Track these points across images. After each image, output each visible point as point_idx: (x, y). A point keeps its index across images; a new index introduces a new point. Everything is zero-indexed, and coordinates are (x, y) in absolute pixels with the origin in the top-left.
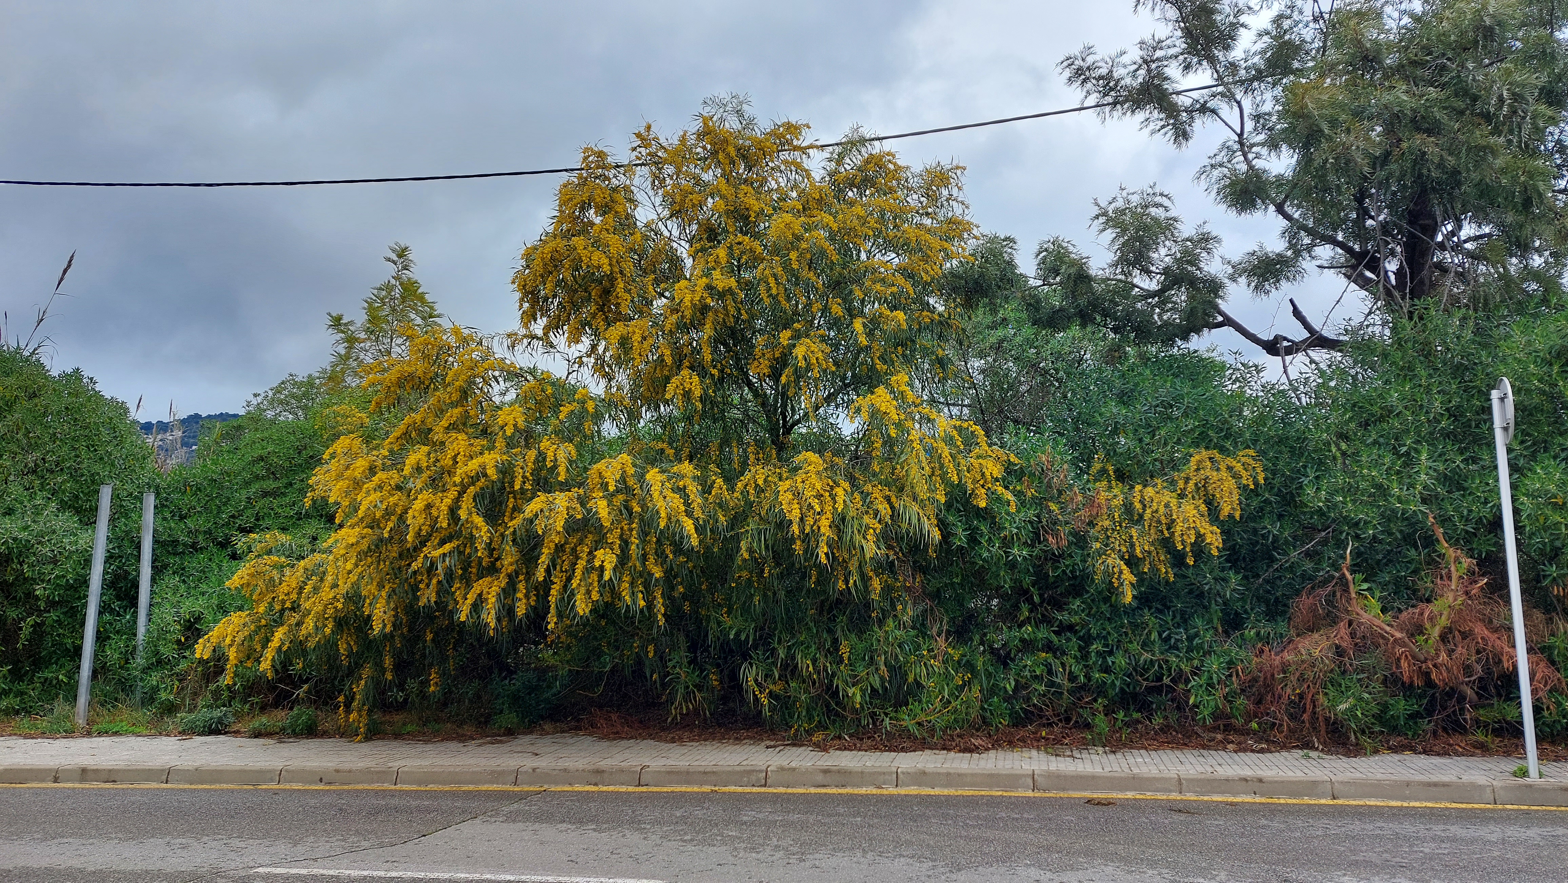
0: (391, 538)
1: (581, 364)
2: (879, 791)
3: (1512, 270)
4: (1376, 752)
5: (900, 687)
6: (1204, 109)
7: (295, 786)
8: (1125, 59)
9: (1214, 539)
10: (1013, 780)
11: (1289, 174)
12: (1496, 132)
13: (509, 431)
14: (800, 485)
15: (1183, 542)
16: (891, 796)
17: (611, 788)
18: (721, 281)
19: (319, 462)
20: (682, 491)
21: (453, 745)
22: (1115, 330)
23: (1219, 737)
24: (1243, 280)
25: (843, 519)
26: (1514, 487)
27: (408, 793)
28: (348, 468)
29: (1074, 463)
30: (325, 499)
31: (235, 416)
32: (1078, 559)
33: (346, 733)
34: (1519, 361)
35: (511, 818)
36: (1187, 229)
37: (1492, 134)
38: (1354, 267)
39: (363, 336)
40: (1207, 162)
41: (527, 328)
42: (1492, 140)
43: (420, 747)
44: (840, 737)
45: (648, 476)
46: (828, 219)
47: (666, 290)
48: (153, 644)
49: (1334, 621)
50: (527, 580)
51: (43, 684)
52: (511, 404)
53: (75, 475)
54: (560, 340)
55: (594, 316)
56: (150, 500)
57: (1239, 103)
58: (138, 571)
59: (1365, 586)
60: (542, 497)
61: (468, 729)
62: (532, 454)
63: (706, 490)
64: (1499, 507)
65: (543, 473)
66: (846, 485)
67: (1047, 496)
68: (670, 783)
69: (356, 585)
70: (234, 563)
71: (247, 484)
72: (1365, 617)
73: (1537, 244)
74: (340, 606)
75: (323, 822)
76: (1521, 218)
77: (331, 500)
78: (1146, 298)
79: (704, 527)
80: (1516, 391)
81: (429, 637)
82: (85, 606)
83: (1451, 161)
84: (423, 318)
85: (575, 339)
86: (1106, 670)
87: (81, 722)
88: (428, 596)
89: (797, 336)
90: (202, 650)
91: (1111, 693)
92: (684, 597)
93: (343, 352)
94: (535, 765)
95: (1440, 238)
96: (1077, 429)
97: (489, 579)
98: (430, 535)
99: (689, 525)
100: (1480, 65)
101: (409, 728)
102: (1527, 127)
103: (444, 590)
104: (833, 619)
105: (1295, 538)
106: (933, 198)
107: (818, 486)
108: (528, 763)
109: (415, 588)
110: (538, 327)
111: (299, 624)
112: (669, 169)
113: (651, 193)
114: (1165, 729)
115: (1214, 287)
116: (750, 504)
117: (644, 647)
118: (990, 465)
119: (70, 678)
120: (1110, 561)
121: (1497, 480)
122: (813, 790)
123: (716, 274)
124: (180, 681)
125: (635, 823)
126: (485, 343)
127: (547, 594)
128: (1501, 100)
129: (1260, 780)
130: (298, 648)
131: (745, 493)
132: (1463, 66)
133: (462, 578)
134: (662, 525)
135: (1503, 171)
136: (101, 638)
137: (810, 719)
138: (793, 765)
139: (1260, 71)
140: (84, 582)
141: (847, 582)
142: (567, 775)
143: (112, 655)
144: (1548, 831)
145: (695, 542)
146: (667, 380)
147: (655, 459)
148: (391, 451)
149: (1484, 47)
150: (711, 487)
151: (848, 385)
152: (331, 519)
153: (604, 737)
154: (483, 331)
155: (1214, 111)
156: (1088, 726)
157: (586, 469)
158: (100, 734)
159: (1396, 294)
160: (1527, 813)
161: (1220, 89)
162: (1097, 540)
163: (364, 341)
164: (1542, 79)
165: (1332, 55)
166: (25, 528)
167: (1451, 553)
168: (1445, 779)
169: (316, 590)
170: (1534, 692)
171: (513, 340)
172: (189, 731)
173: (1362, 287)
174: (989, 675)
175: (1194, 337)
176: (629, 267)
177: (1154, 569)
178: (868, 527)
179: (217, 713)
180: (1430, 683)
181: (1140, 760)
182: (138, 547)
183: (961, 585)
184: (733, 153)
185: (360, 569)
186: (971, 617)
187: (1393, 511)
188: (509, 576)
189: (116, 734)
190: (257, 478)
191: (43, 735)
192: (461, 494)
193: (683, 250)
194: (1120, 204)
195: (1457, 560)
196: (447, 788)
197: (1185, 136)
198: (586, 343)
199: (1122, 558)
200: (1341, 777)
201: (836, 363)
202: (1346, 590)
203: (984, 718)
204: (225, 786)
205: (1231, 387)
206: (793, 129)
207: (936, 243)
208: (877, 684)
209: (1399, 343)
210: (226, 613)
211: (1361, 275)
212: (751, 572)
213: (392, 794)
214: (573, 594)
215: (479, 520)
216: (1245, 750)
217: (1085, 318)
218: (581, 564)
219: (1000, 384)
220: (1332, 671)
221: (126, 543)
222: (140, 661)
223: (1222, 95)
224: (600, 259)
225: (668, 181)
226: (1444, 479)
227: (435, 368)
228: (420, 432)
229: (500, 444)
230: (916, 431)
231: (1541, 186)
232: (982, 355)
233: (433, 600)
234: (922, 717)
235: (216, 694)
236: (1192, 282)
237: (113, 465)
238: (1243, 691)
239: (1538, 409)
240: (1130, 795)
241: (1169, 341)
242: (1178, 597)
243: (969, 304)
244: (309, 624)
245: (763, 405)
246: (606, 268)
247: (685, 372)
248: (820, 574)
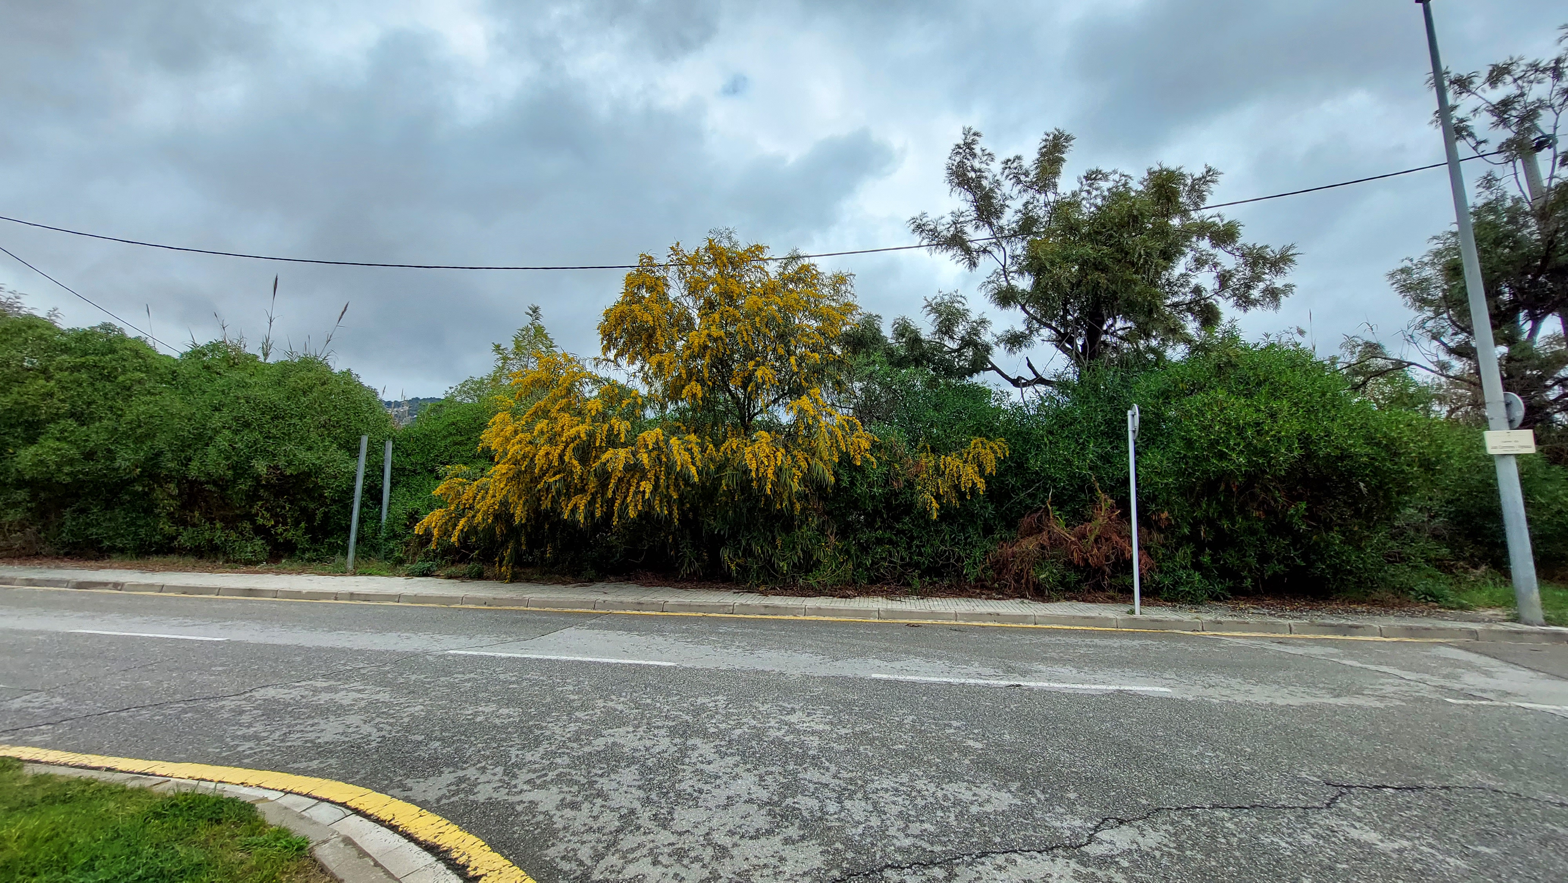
0: (526, 471)
1: (635, 376)
2: (795, 618)
3: (1141, 347)
4: (1058, 600)
5: (808, 563)
6: (985, 251)
7: (470, 606)
8: (944, 221)
9: (981, 485)
10: (867, 613)
11: (1029, 289)
12: (1136, 272)
13: (593, 413)
14: (757, 450)
15: (965, 487)
16: (802, 621)
17: (647, 613)
18: (715, 332)
19: (486, 427)
20: (689, 450)
21: (559, 587)
22: (933, 370)
23: (978, 591)
24: (1002, 345)
25: (781, 470)
26: (1136, 463)
27: (534, 612)
28: (502, 430)
29: (909, 442)
30: (489, 448)
31: (439, 399)
32: (909, 495)
33: (500, 578)
34: (1142, 396)
35: (591, 627)
36: (974, 316)
37: (1135, 273)
38: (1060, 341)
39: (512, 356)
40: (986, 280)
41: (605, 355)
42: (1134, 276)
43: (542, 587)
44: (774, 589)
45: (671, 441)
46: (778, 299)
47: (684, 336)
48: (391, 524)
49: (1041, 531)
50: (602, 496)
51: (329, 545)
52: (595, 398)
53: (347, 429)
54: (623, 362)
55: (643, 349)
56: (390, 445)
57: (1004, 249)
58: (382, 484)
59: (1058, 513)
60: (611, 451)
61: (568, 578)
62: (606, 427)
63: (703, 450)
64: (1128, 473)
65: (612, 438)
66: (783, 451)
67: (894, 460)
68: (680, 611)
69: (505, 496)
70: (437, 481)
71: (445, 437)
72: (1057, 529)
73: (1154, 334)
74: (497, 507)
75: (487, 627)
76: (1147, 319)
77: (493, 448)
78: (950, 353)
79: (702, 472)
80: (1141, 412)
81: (547, 526)
82: (352, 503)
83: (1113, 287)
84: (547, 348)
85: (632, 362)
86: (920, 554)
87: (350, 567)
88: (546, 504)
89: (758, 364)
90: (418, 529)
91: (922, 567)
92: (690, 509)
93: (501, 365)
94: (605, 599)
95: (1105, 328)
96: (911, 424)
97: (581, 495)
98: (548, 470)
99: (693, 470)
100: (1130, 233)
101: (535, 577)
102: (1152, 271)
103: (554, 501)
104: (773, 525)
105: (1023, 486)
106: (837, 291)
107: (767, 451)
108: (601, 598)
109: (539, 499)
110: (611, 355)
111: (474, 517)
112: (689, 268)
113: (678, 281)
114: (950, 587)
115: (987, 349)
116: (728, 459)
117: (666, 537)
118: (864, 442)
119: (344, 543)
120: (926, 496)
121: (1128, 458)
122: (759, 616)
123: (713, 328)
124: (407, 546)
125: (660, 632)
126: (581, 363)
127: (613, 505)
128: (1140, 255)
129: (998, 615)
130: (472, 530)
131: (725, 453)
132: (1121, 235)
133: (565, 495)
134: (678, 469)
135: (1139, 293)
136: (362, 521)
137: (758, 579)
138: (749, 603)
139: (1015, 232)
140: (352, 489)
141: (781, 505)
142: (622, 605)
143: (368, 530)
144: (1143, 642)
145: (696, 479)
146: (683, 387)
147: (674, 431)
148: (527, 422)
149: (1133, 226)
150: (706, 449)
151: (786, 394)
152: (492, 459)
153: (643, 585)
154: (581, 356)
155: (990, 252)
156: (909, 585)
157: (636, 436)
158: (361, 574)
159: (1082, 357)
160: (1133, 632)
161: (994, 240)
162: (919, 484)
163: (512, 359)
164: (1161, 245)
165: (1053, 225)
166: (319, 458)
167: (1103, 496)
168: (1093, 615)
169: (483, 498)
170: (1140, 570)
171: (597, 362)
172: (411, 574)
173: (1064, 352)
174: (857, 557)
175: (975, 376)
176: (664, 323)
177: (950, 502)
178: (794, 475)
179: (427, 565)
180: (1087, 564)
181: (936, 603)
182: (383, 471)
183: (845, 508)
184: (726, 261)
185: (508, 487)
186: (848, 525)
187: (1074, 474)
188: (592, 494)
189: (370, 574)
190: (451, 434)
191: (329, 574)
192: (565, 447)
193: (695, 313)
194: (939, 300)
195: (1105, 500)
196: (556, 610)
197: (975, 265)
198: (638, 364)
199: (932, 495)
200: (1040, 613)
201: (779, 381)
202: (1048, 514)
203: (853, 580)
204: (431, 605)
205: (993, 404)
206: (759, 248)
207: (838, 317)
208: (796, 561)
209: (1081, 383)
210: (432, 509)
211: (1064, 345)
212: (727, 498)
213: (525, 612)
214: (627, 506)
215: (575, 463)
216: (991, 599)
217: (918, 362)
218: (632, 489)
219: (870, 397)
220: (1038, 557)
221: (376, 468)
222: (383, 534)
223: (995, 244)
224: (648, 317)
225: (688, 275)
226: (1101, 457)
227: (552, 376)
228: (543, 411)
229: (588, 420)
230: (824, 420)
231: (1158, 303)
232: (860, 380)
233: (549, 506)
234: (820, 579)
235: (427, 554)
236: (976, 345)
237: (369, 424)
238: (992, 567)
239: (1150, 421)
240: (929, 621)
241: (962, 377)
242: (960, 516)
243: (855, 352)
244: (479, 517)
245: (737, 403)
246: (651, 323)
247: (693, 383)
248: (766, 500)
